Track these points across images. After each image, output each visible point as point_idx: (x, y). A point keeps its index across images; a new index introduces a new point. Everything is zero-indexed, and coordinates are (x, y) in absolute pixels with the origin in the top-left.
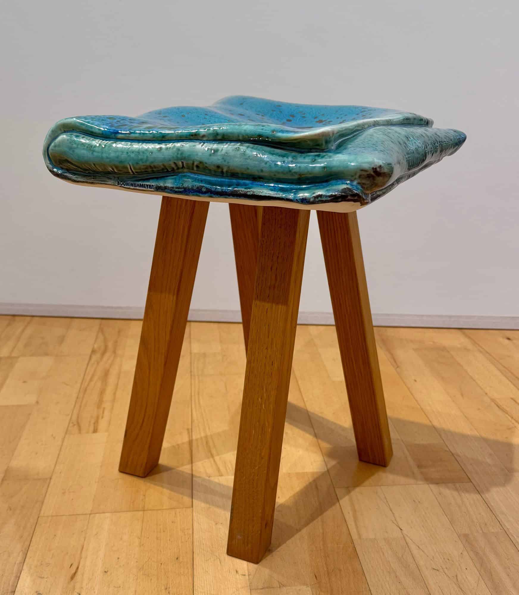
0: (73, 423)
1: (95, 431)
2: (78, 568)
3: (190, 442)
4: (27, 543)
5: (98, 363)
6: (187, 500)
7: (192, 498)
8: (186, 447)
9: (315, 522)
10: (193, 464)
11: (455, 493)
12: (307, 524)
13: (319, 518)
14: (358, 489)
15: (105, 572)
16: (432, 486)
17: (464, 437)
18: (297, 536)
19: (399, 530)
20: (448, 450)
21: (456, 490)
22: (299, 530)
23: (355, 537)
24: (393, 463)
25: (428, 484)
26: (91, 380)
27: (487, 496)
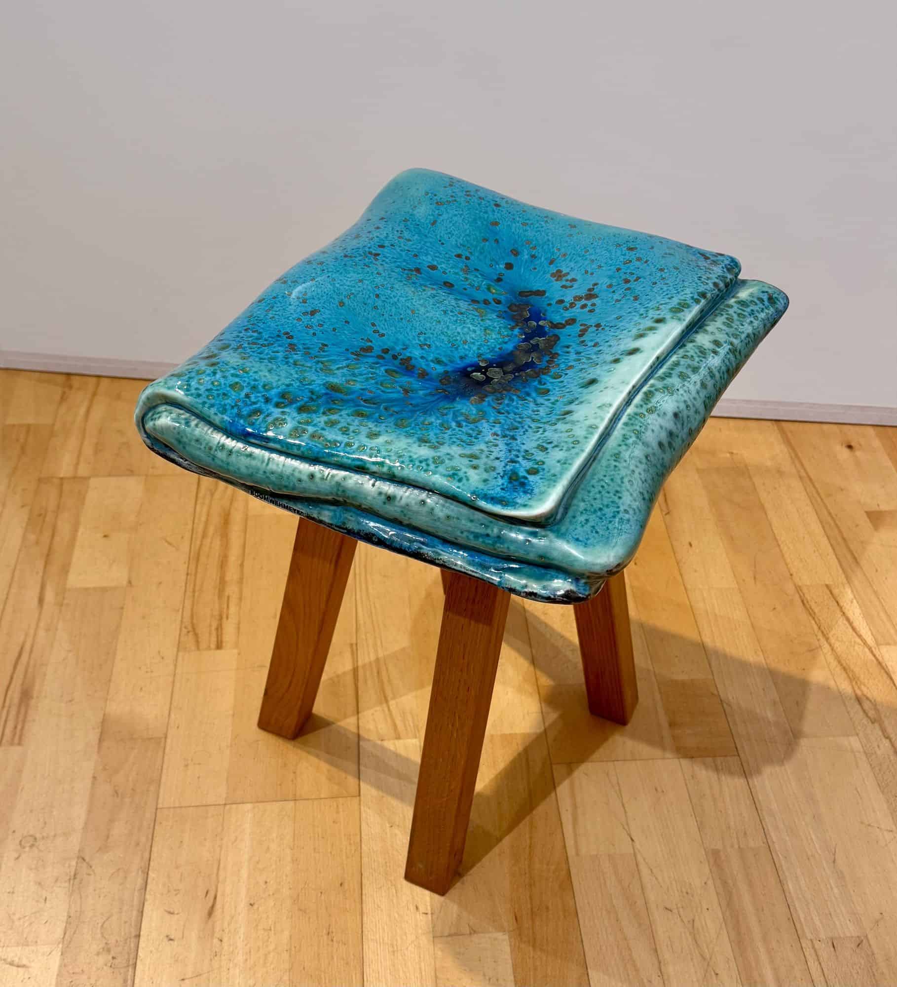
0: (186, 628)
1: (219, 646)
2: (215, 898)
3: (355, 670)
4: (147, 855)
5: (212, 495)
6: (352, 781)
7: (359, 779)
8: (349, 679)
9: (521, 825)
10: (360, 715)
11: (713, 776)
12: (510, 829)
13: (528, 819)
14: (583, 767)
15: (251, 905)
16: (685, 762)
17: (743, 666)
18: (496, 850)
19: (630, 839)
20: (716, 692)
21: (717, 770)
22: (499, 840)
23: (571, 852)
24: (637, 719)
25: (679, 758)
26: (204, 536)
27: (756, 781)
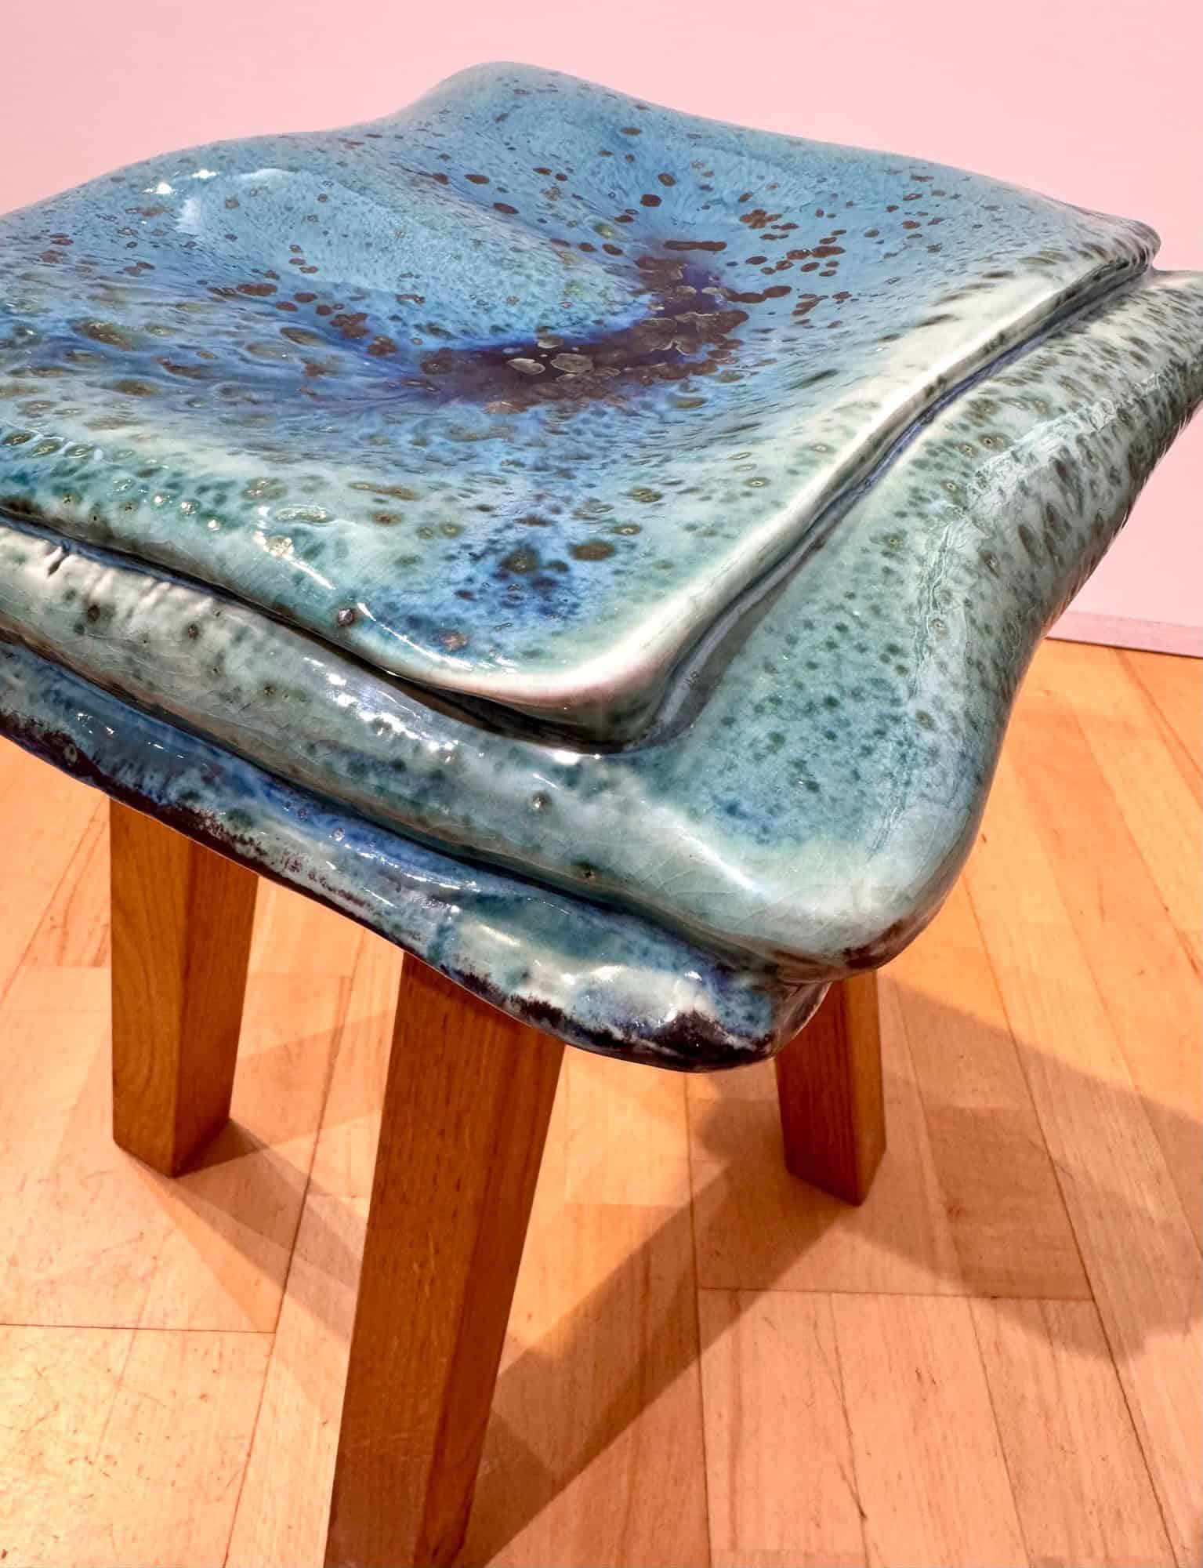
0: (52, 918)
1: (100, 957)
3: (337, 1033)
6: (269, 1289)
7: (285, 1287)
8: (323, 1049)
9: (612, 1447)
10: (322, 1132)
11: (1042, 1350)
12: (586, 1460)
13: (629, 1432)
14: (765, 1303)
16: (981, 1309)
17: (1091, 1085)
18: (548, 1514)
19: (856, 1511)
20: (1040, 1143)
21: (1049, 1334)
22: (558, 1486)
23: (719, 1539)
24: (880, 1192)
25: (967, 1296)
27: (1133, 1369)
